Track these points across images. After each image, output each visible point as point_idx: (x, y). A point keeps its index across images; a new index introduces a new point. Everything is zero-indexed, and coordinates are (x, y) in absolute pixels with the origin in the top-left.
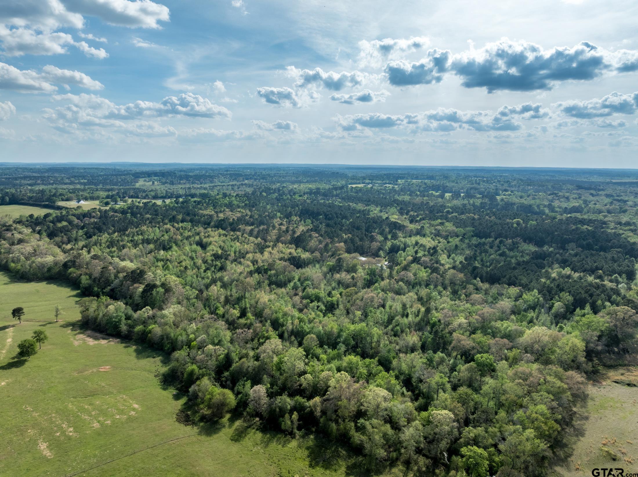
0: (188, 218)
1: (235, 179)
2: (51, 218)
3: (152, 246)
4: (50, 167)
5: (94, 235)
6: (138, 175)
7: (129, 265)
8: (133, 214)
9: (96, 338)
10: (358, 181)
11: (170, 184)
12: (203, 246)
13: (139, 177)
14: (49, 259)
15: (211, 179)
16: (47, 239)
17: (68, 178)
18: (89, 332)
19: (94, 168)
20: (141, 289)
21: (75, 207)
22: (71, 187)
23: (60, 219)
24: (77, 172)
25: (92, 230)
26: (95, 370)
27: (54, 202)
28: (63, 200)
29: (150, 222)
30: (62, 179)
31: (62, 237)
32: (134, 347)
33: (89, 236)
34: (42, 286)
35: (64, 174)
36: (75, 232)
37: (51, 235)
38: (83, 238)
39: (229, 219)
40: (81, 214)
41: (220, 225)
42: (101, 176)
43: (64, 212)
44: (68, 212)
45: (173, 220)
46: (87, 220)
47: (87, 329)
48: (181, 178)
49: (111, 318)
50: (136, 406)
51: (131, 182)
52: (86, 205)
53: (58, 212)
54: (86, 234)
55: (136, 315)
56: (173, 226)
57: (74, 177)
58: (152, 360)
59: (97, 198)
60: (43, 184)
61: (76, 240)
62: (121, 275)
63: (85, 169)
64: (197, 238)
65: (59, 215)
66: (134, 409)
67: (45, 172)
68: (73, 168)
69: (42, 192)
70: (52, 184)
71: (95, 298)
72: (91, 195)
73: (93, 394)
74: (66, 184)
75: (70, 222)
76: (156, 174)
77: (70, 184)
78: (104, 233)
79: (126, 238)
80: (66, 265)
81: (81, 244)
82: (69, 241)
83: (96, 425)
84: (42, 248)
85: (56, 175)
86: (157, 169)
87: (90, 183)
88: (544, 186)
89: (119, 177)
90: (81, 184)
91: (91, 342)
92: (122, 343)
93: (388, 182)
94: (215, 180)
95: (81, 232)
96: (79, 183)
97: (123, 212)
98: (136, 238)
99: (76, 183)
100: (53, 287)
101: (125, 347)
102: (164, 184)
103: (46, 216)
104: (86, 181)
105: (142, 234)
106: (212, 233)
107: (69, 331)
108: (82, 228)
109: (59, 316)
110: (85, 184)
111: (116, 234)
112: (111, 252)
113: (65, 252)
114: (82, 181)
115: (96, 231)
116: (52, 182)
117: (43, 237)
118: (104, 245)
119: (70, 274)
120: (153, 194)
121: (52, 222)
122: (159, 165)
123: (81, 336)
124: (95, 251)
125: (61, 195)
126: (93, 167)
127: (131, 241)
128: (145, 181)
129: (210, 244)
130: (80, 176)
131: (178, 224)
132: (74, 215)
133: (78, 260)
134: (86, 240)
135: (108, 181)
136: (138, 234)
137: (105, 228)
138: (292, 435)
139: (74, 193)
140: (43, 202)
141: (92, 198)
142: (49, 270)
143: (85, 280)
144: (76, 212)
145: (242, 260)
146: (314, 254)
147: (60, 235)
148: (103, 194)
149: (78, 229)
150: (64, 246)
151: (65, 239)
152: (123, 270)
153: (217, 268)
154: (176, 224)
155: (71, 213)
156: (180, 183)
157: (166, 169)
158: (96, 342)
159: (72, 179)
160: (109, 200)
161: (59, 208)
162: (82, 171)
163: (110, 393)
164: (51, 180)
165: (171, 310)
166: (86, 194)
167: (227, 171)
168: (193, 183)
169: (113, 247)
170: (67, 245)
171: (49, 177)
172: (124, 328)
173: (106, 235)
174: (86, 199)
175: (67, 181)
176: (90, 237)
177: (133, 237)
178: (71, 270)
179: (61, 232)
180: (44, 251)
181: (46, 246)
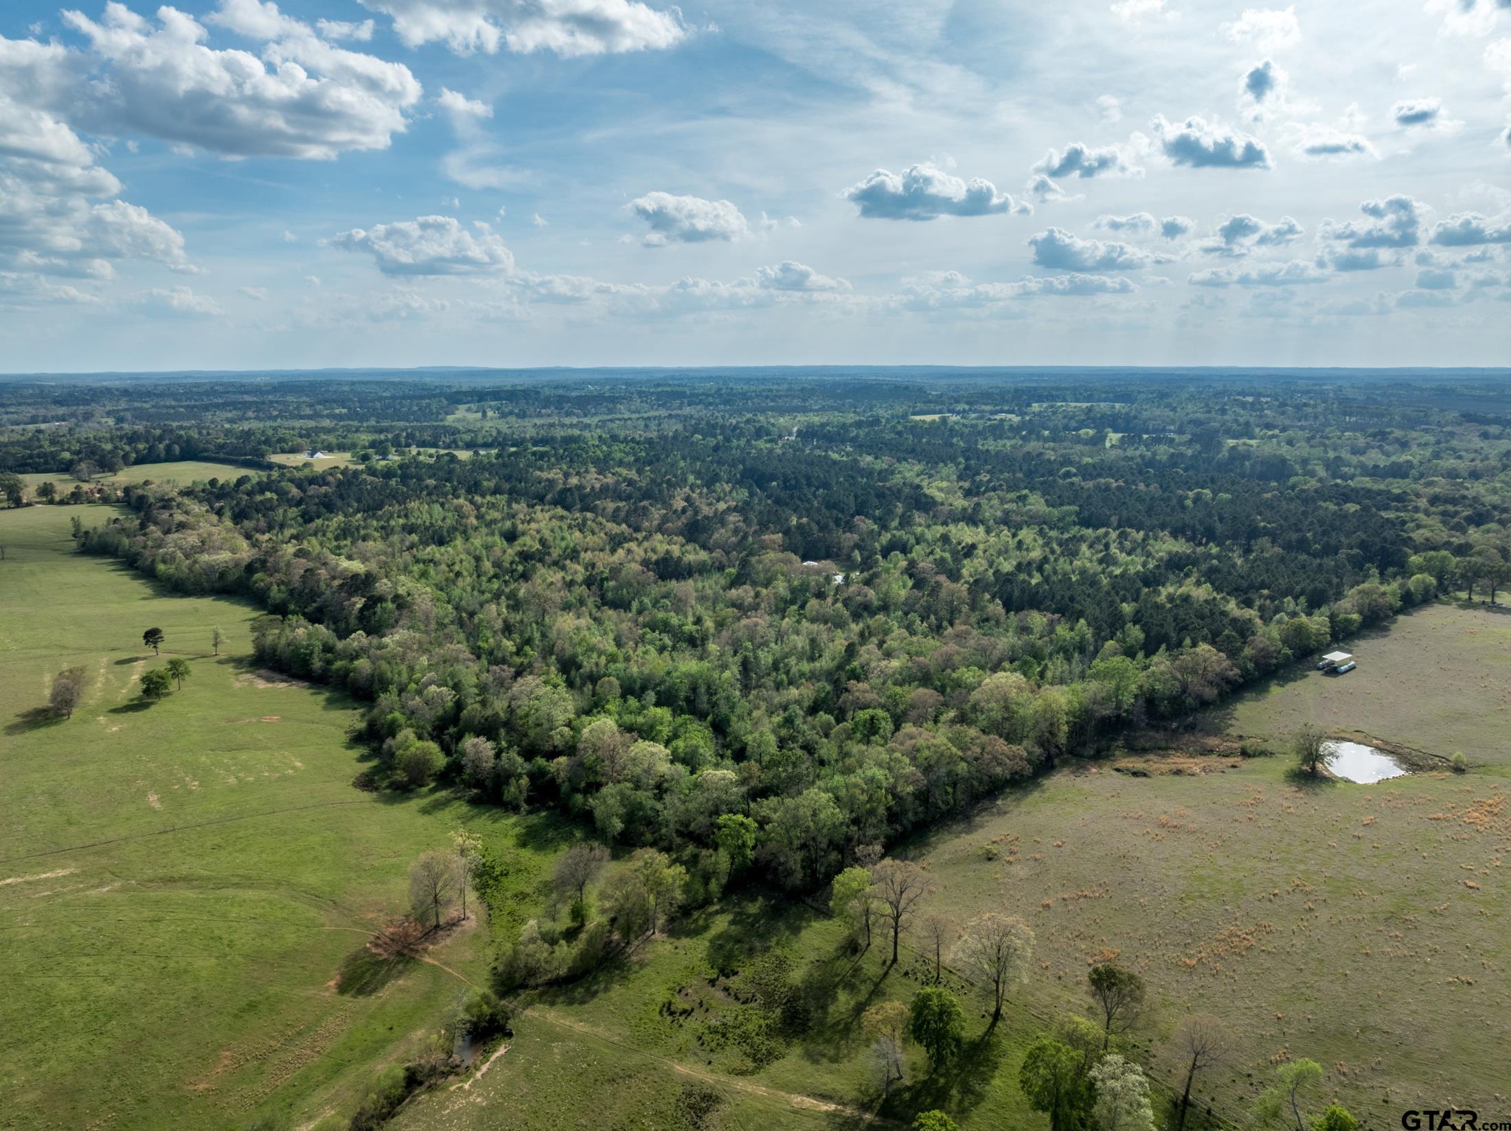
0: (507, 486)
1: (663, 405)
2: (248, 486)
3: (414, 537)
4: (285, 379)
5: (318, 517)
6: (456, 398)
7: (357, 566)
8: (405, 478)
9: (269, 680)
10: (938, 408)
11: (518, 416)
12: (511, 537)
13: (460, 402)
14: (223, 557)
15: (611, 406)
16: (229, 523)
17: (311, 406)
18: (262, 672)
19: (371, 382)
20: (359, 606)
21: (300, 464)
22: (312, 424)
23: (262, 488)
24: (335, 392)
25: (314, 508)
26: (254, 720)
27: (263, 456)
28: (283, 451)
29: (429, 494)
30: (298, 408)
31: (258, 520)
32: (327, 695)
33: (307, 518)
34: (205, 604)
35: (307, 396)
36: (281, 511)
37: (239, 517)
38: (296, 522)
39: (585, 488)
40: (307, 478)
41: (564, 499)
42: (380, 399)
43: (275, 474)
44: (283, 475)
45: (474, 488)
46: (313, 490)
47: (261, 667)
48: (547, 403)
49: (297, 648)
50: (298, 764)
51: (438, 413)
52: (323, 461)
53: (263, 475)
54: (302, 516)
55: (340, 645)
56: (472, 502)
57: (324, 402)
58: (350, 712)
59: (351, 447)
60: (256, 418)
61: (282, 526)
62: (336, 583)
63: (353, 383)
64: (508, 524)
65: (265, 479)
66: (294, 768)
67: (268, 392)
68: (329, 383)
69: (248, 434)
70: (274, 418)
71: (280, 617)
72: (341, 440)
73: (241, 748)
74: (302, 417)
75: (282, 493)
76: (496, 394)
77: (309, 417)
78: (337, 514)
79: (375, 523)
80: (250, 568)
81: (288, 532)
82: (270, 528)
83: (232, 780)
84: (215, 537)
85: (290, 398)
86: (507, 383)
87: (353, 415)
88: (1383, 416)
89: (415, 402)
90: (332, 416)
91: (261, 685)
92: (310, 688)
93: (1006, 408)
94: (619, 406)
95: (293, 512)
96: (328, 416)
97: (388, 474)
98: (392, 523)
99: (322, 417)
100: (223, 605)
101: (313, 694)
102: (503, 416)
103: (241, 481)
104: (344, 411)
105: (406, 516)
106: (539, 515)
107: (229, 669)
108: (299, 503)
109: (219, 647)
110: (340, 417)
111: (359, 515)
112: (338, 547)
113: (255, 544)
114: (337, 411)
115: (323, 510)
116: (275, 413)
117: (224, 519)
118: (330, 535)
119: (256, 582)
120: (467, 437)
121: (250, 494)
122: (520, 372)
123: (249, 676)
124: (312, 545)
125: (280, 440)
126: (370, 379)
127: (383, 528)
128: (469, 410)
129: (523, 534)
130: (335, 401)
131: (483, 496)
132: (291, 480)
133: (271, 559)
134: (300, 525)
135: (390, 411)
136: (399, 517)
137: (339, 503)
138: (515, 809)
139: (308, 436)
140: (245, 455)
141: (342, 448)
142: (222, 575)
143: (276, 594)
144: (297, 474)
145: (568, 562)
146: (714, 554)
147: (255, 515)
148: (365, 438)
149: (290, 507)
150: (258, 536)
151: (263, 524)
152: (342, 574)
153: (516, 575)
154: (478, 499)
155: (288, 475)
156: (539, 415)
157: (527, 382)
158: (270, 685)
159: (319, 407)
160: (371, 451)
161: (270, 467)
162: (346, 388)
163: (266, 748)
164: (275, 409)
165: (397, 637)
166: (331, 439)
167: (659, 385)
168: (568, 414)
169: (345, 539)
170: (264, 533)
171: (271, 402)
172: (317, 664)
173: (341, 518)
174: (329, 449)
175: (308, 411)
176: (311, 520)
177: (388, 521)
178: (257, 576)
179: (258, 511)
180: (217, 544)
181: (224, 534)
